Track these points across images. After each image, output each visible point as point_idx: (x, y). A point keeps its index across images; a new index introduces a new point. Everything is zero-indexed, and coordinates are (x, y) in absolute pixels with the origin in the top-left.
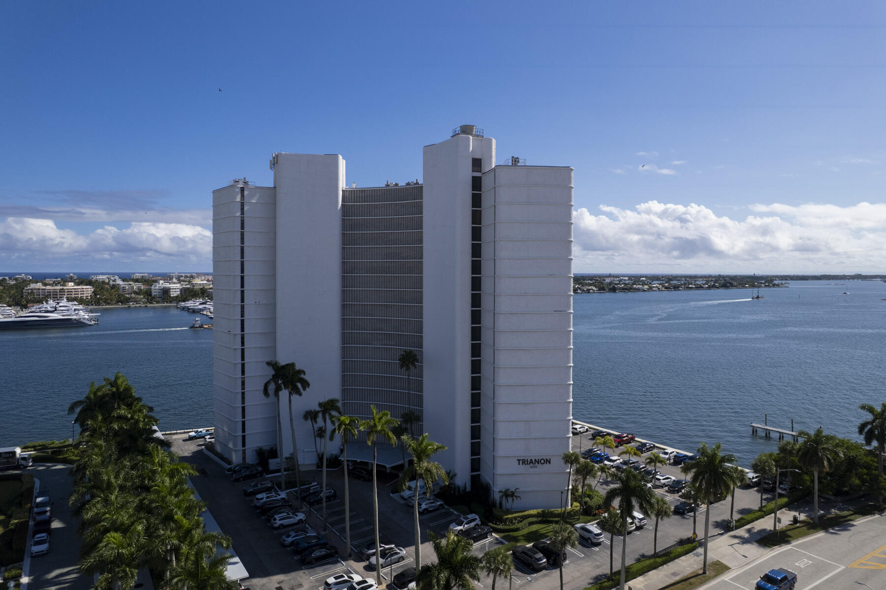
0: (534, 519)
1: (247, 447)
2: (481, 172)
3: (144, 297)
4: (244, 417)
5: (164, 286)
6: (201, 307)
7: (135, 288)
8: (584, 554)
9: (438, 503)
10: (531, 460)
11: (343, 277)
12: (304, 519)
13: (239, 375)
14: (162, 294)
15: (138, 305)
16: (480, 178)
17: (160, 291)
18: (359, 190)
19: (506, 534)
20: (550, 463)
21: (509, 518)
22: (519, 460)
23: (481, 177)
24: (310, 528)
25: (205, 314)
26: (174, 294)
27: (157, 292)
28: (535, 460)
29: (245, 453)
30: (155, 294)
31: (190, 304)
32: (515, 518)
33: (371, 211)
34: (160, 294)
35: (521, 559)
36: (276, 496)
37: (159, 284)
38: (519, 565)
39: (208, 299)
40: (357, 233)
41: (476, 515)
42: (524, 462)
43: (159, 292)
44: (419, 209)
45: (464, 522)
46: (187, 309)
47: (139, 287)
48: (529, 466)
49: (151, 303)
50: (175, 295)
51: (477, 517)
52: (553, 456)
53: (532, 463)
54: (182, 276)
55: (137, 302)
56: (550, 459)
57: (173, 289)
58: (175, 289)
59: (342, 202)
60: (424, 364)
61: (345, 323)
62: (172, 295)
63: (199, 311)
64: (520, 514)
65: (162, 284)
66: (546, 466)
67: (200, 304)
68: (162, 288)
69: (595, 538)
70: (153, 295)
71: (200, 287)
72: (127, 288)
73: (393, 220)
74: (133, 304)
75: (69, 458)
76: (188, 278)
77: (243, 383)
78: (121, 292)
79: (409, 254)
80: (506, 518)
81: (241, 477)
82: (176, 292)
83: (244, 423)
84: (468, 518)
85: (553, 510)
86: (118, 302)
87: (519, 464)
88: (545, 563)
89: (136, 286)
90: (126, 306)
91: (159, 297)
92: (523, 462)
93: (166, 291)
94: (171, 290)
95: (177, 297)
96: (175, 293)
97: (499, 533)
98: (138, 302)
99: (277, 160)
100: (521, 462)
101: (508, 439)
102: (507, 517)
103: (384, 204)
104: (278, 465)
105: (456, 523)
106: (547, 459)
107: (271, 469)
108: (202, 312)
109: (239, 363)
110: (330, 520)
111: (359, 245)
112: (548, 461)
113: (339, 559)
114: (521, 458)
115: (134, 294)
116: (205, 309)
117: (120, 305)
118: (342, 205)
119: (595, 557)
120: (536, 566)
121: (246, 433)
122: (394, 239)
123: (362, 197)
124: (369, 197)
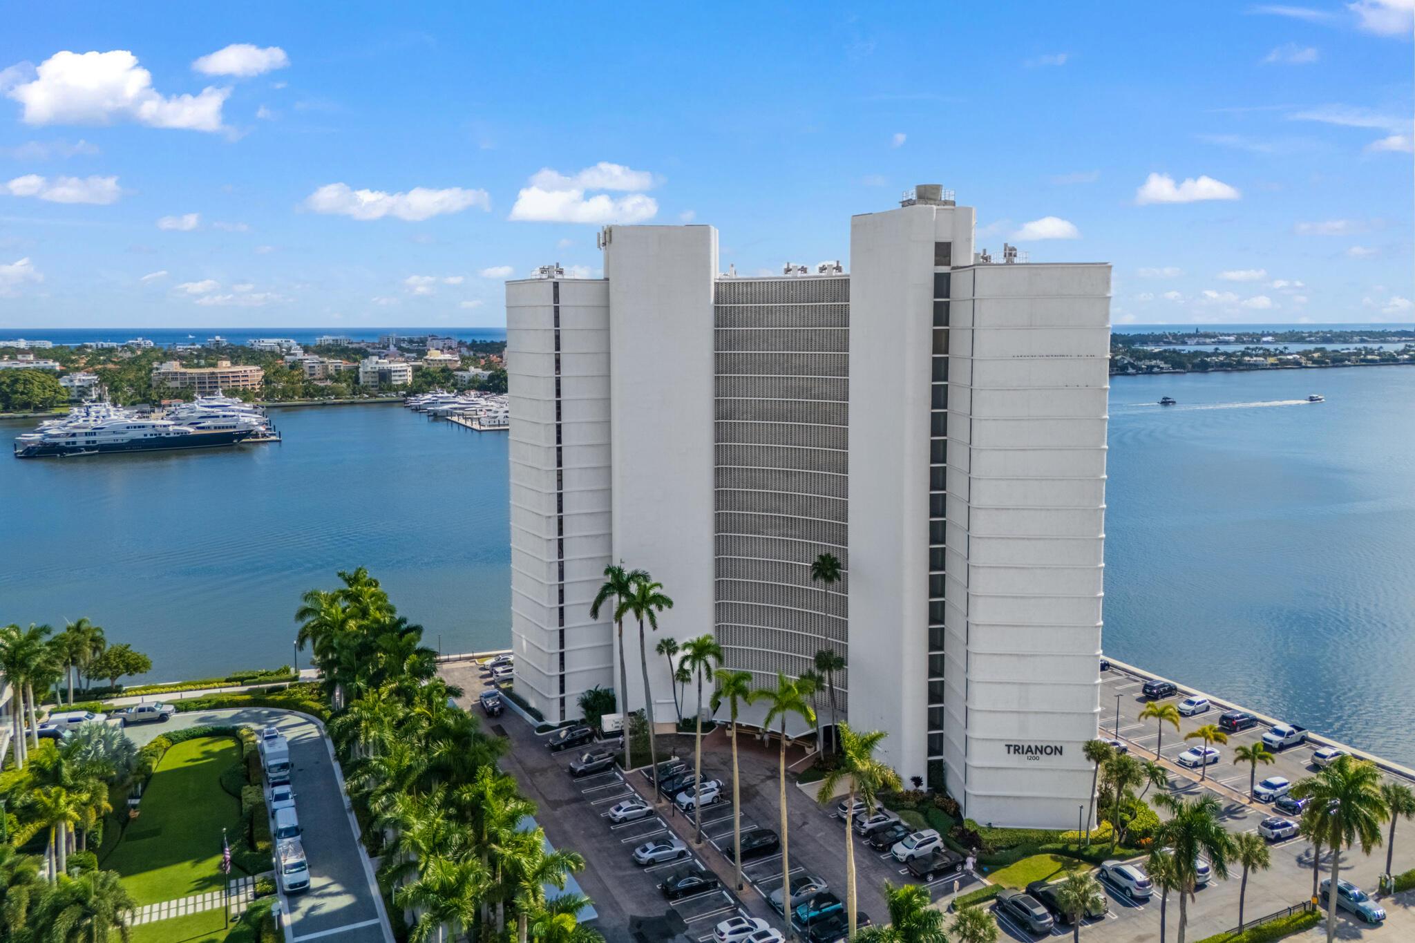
1: (567, 693)
2: (949, 265)
3: (348, 384)
4: (562, 645)
5: (381, 366)
6: (447, 406)
7: (330, 368)
8: (1118, 914)
10: (1030, 747)
11: (717, 425)
13: (556, 580)
14: (377, 379)
15: (338, 401)
16: (948, 276)
17: (373, 375)
18: (742, 283)
20: (1061, 753)
22: (1009, 746)
23: (950, 274)
24: (675, 838)
25: (455, 422)
26: (400, 380)
27: (368, 376)
28: (1037, 747)
29: (564, 703)
30: (365, 378)
31: (427, 401)
33: (761, 316)
34: (374, 379)
35: (1011, 915)
37: (371, 363)
38: (1008, 923)
40: (739, 354)
41: (935, 832)
42: (1017, 749)
44: (843, 317)
47: (337, 367)
48: (1025, 756)
50: (400, 383)
51: (937, 835)
52: (1068, 742)
53: (1031, 751)
55: (336, 394)
56: (1061, 747)
57: (396, 371)
58: (400, 371)
60: (850, 572)
61: (720, 498)
62: (394, 383)
63: (445, 414)
65: (376, 362)
66: (1055, 758)
67: (445, 401)
68: (377, 369)
69: (1138, 889)
70: (362, 381)
71: (440, 365)
72: (316, 367)
73: (798, 333)
77: (561, 593)
79: (824, 391)
81: (562, 744)
82: (402, 376)
83: (562, 655)
84: (923, 837)
87: (1009, 752)
88: (1050, 923)
89: (333, 364)
91: (373, 386)
92: (1015, 750)
93: (384, 376)
94: (393, 374)
95: (405, 385)
96: (401, 378)
98: (339, 394)
99: (610, 235)
100: (1012, 749)
101: (990, 711)
102: (988, 838)
103: (784, 307)
104: (617, 724)
106: (1056, 747)
107: (605, 730)
108: (449, 418)
110: (706, 825)
111: (743, 373)
112: (1058, 751)
114: (1013, 743)
115: (331, 381)
119: (1135, 920)
120: (1037, 929)
121: (567, 670)
122: (799, 365)
123: (747, 293)
124: (760, 294)
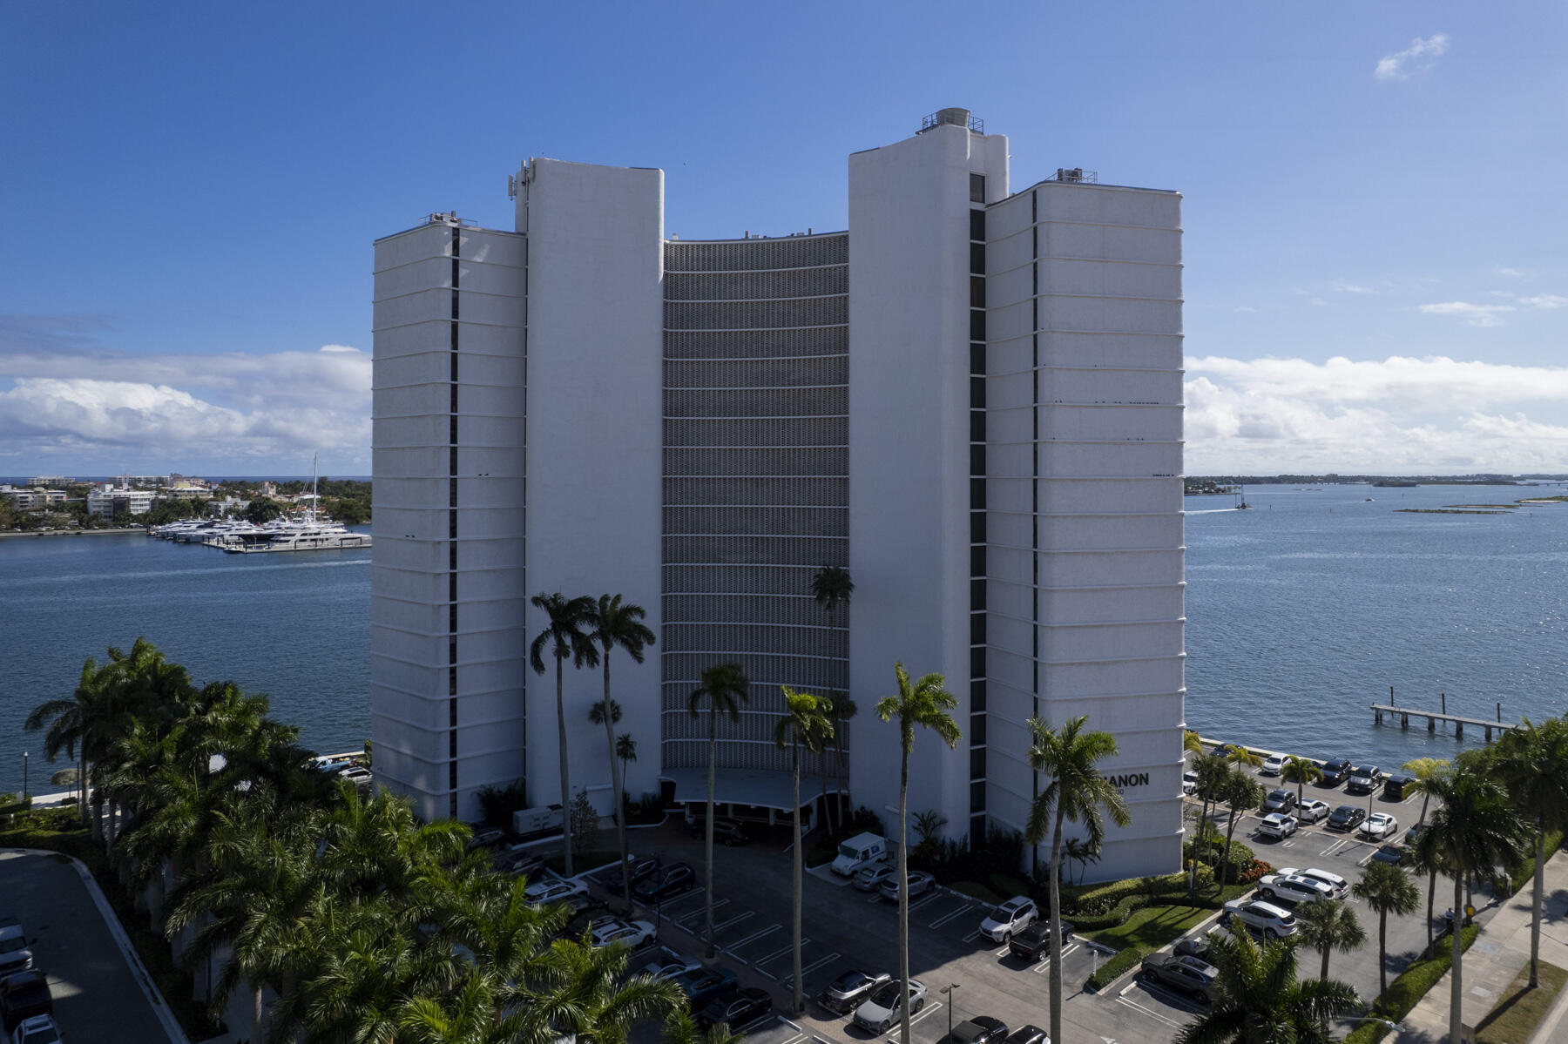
0: (1137, 899)
1: (460, 786)
2: (984, 202)
3: (74, 515)
4: (454, 721)
5: (116, 494)
6: (202, 532)
7: (48, 499)
9: (927, 880)
10: (1113, 778)
12: (654, 934)
13: (446, 632)
14: (111, 509)
15: (59, 532)
16: (984, 214)
17: (107, 504)
18: (698, 246)
19: (1099, 932)
20: (1147, 782)
21: (1088, 899)
23: (985, 212)
25: (214, 547)
26: (137, 510)
27: (100, 506)
28: (1120, 777)
29: (456, 801)
30: (96, 509)
31: (176, 527)
32: (1100, 898)
33: (722, 286)
34: (107, 509)
36: (568, 889)
37: (104, 490)
39: (215, 517)
40: (692, 333)
41: (1023, 898)
43: (105, 506)
44: (841, 283)
45: (1010, 914)
46: (175, 538)
47: (57, 497)
49: (89, 527)
50: (140, 512)
51: (1031, 902)
52: (1153, 767)
53: (1115, 783)
54: (140, 480)
55: (58, 526)
56: (1147, 775)
57: (136, 500)
58: (141, 500)
59: (665, 268)
61: (670, 518)
62: (133, 512)
63: (200, 540)
64: (1106, 890)
65: (112, 490)
66: (1141, 789)
67: (199, 527)
68: (112, 497)
69: (1285, 928)
70: (91, 513)
71: (188, 497)
72: (30, 499)
73: (771, 306)
74: (48, 530)
75: (30, 834)
76: (153, 483)
77: (453, 648)
78: (17, 507)
80: (1084, 900)
82: (141, 505)
83: (453, 734)
84: (1018, 907)
85: (1163, 877)
86: (13, 527)
89: (50, 496)
90: (34, 534)
91: (106, 517)
93: (120, 505)
94: (132, 503)
95: (146, 515)
96: (139, 508)
97: (1083, 932)
98: (60, 525)
99: (534, 173)
102: (1085, 897)
103: (752, 274)
104: (538, 822)
105: (992, 918)
106: (1141, 775)
107: (521, 833)
108: (206, 543)
109: (445, 605)
111: (698, 357)
112: (1143, 779)
113: (780, 1017)
115: (50, 510)
116: (212, 535)
117: (18, 532)
118: (666, 275)
121: (459, 756)
122: (773, 345)
123: (704, 259)
124: (720, 259)
